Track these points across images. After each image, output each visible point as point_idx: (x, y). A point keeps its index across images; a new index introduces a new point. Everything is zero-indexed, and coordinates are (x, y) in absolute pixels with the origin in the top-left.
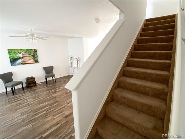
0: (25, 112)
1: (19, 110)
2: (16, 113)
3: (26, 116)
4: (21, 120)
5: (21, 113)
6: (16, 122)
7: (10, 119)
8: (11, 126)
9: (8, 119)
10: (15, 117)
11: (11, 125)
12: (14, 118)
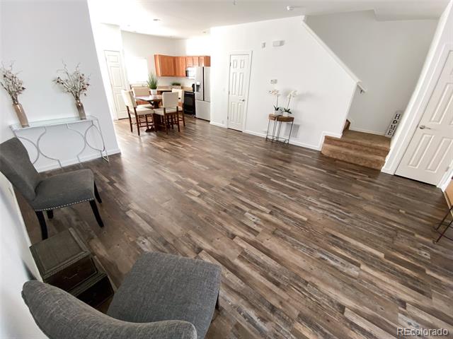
0: (301, 205)
1: (301, 217)
2: (313, 217)
3: (308, 199)
4: (320, 199)
5: (308, 208)
6: (330, 203)
7: (332, 215)
8: (340, 205)
9: (332, 219)
10: (321, 211)
11: (340, 207)
12: (326, 212)
